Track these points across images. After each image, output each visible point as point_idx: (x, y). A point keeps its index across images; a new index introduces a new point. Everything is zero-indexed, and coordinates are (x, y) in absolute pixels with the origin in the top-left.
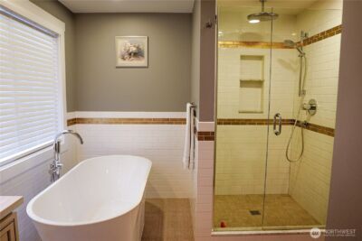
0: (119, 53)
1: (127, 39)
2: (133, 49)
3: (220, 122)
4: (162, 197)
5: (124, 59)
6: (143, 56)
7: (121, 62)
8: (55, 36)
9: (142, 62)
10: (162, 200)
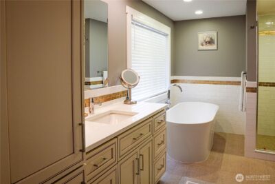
0: (200, 43)
1: (203, 34)
2: (208, 39)
3: (260, 84)
4: (225, 132)
5: (202, 45)
6: (214, 43)
7: (201, 47)
8: (166, 35)
9: (214, 47)
10: (225, 134)
